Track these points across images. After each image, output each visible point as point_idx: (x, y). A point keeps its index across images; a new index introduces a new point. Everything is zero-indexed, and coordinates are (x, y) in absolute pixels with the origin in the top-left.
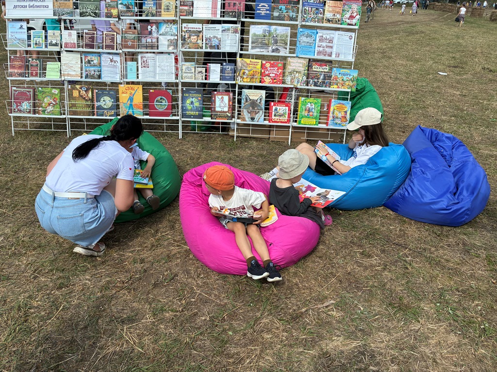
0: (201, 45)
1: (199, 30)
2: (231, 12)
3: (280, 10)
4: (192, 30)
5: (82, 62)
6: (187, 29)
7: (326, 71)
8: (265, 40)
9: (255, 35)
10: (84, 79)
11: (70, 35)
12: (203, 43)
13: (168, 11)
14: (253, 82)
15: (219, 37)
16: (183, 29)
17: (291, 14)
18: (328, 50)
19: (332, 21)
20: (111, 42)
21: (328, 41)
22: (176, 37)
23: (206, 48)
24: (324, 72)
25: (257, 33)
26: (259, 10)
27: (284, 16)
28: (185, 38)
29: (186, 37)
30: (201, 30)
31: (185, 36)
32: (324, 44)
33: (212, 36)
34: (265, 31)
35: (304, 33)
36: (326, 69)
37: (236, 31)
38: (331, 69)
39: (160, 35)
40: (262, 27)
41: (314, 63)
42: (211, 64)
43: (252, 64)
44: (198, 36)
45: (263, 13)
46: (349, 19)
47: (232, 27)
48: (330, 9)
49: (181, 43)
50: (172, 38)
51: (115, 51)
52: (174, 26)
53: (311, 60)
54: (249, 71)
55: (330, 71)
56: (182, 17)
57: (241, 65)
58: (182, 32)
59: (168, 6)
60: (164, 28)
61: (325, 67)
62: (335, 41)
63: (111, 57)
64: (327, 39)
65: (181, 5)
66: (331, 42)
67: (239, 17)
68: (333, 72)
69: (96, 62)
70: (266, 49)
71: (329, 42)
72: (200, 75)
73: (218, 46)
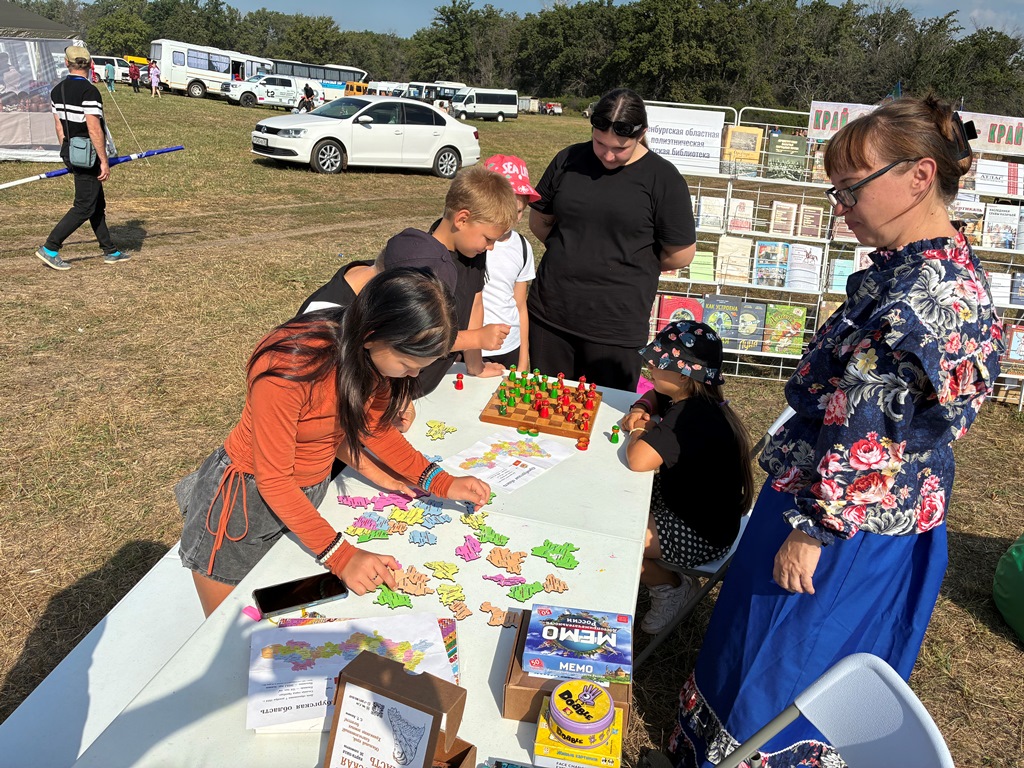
0: (979, 239)
1: (979, 213)
4: (965, 212)
5: (752, 255)
10: (754, 285)
11: (742, 207)
15: (1014, 227)
20: (812, 224)
42: (993, 274)
44: (976, 223)
51: (818, 239)
63: (808, 248)
69: (780, 256)
73: (1010, 243)
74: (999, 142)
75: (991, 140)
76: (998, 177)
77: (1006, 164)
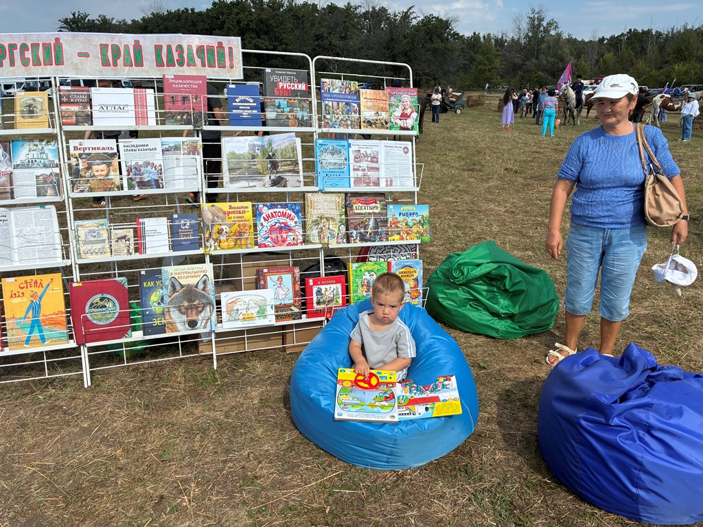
0: (118, 182)
1: (110, 152)
2: (179, 114)
3: (279, 107)
4: (94, 152)
6: (82, 152)
7: (377, 211)
8: (255, 165)
9: (233, 155)
12: (122, 179)
13: (31, 117)
14: (241, 246)
15: (157, 163)
16: (72, 151)
17: (299, 114)
18: (372, 175)
19: (375, 123)
21: (370, 159)
22: (57, 170)
23: (131, 187)
24: (374, 213)
25: (237, 152)
26: (237, 108)
27: (288, 118)
28: (78, 171)
29: (81, 167)
30: (115, 151)
31: (78, 165)
32: (364, 164)
33: (140, 163)
34: (253, 147)
35: (326, 147)
36: (377, 208)
37: (193, 150)
38: (385, 207)
39: (17, 167)
40: (247, 140)
41: (354, 199)
42: (146, 220)
43: (234, 212)
45: (245, 114)
46: (400, 119)
47: (183, 142)
48: (369, 104)
49: (69, 182)
50: (47, 171)
52: (50, 147)
53: (349, 195)
54: (230, 226)
55: (384, 211)
56: (66, 128)
57: (211, 217)
58: (69, 159)
59: (30, 106)
60: (24, 152)
61: (374, 204)
62: (381, 158)
64: (366, 156)
65: (62, 103)
66: (375, 160)
67: (197, 122)
68: (389, 213)
70: (260, 180)
71: (372, 161)
72: (122, 243)
73: (157, 181)
74: (115, 65)
75: (105, 63)
76: (122, 108)
77: (131, 90)
